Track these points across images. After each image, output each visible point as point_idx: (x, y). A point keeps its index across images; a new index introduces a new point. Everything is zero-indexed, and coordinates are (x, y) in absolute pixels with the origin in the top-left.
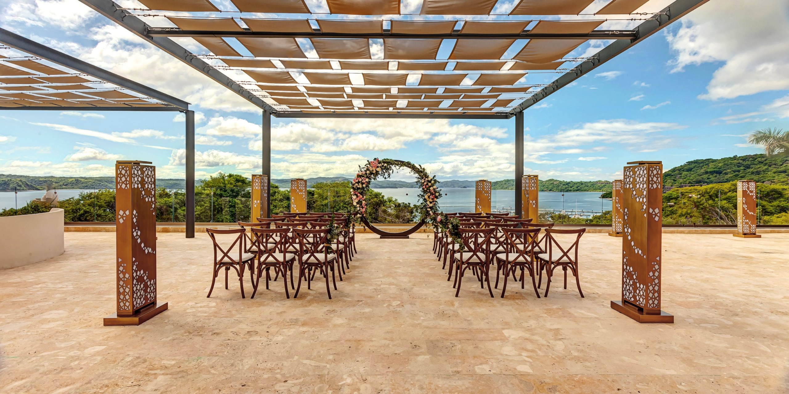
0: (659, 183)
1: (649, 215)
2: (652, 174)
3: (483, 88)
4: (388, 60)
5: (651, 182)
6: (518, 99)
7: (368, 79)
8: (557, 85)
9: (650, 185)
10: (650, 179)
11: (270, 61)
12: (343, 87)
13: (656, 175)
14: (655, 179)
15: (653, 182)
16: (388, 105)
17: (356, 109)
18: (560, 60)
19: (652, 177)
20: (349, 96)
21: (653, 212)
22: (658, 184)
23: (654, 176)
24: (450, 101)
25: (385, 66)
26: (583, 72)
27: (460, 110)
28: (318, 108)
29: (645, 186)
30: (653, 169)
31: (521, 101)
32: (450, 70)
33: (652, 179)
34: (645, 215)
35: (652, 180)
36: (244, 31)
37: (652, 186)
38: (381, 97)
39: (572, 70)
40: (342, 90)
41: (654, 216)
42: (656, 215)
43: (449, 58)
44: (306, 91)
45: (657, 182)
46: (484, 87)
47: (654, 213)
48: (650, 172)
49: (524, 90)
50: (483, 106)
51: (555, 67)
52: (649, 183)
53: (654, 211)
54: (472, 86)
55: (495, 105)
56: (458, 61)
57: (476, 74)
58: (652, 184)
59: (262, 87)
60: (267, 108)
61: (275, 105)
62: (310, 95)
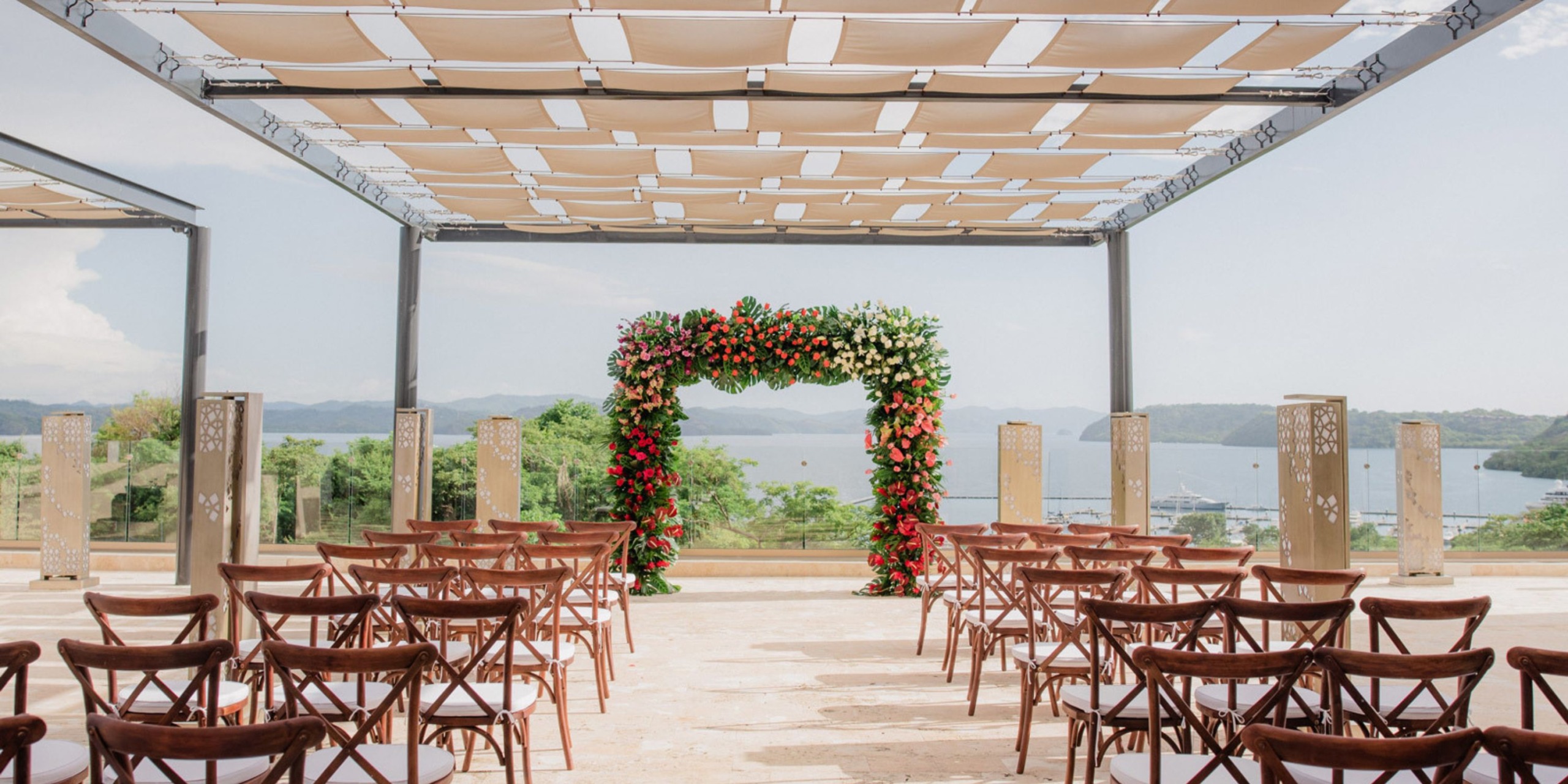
0: (1334, 442)
1: (1318, 510)
2: (1320, 424)
3: (1008, 182)
4: (756, 130)
5: (1318, 441)
6: (1106, 203)
7: (699, 163)
8: (1193, 179)
9: (1317, 447)
10: (1317, 434)
11: (463, 130)
12: (636, 177)
13: (1327, 424)
14: (1326, 434)
15: (1323, 441)
17: (662, 224)
19: (1320, 429)
20: (646, 195)
21: (1324, 504)
22: (1332, 444)
23: (1324, 427)
25: (750, 139)
27: (953, 225)
29: (1308, 448)
30: (1322, 412)
32: (912, 145)
33: (1320, 433)
34: (1310, 510)
35: (1320, 437)
36: (427, 86)
37: (1321, 449)
38: (735, 197)
40: (633, 182)
41: (1326, 512)
42: (1330, 509)
43: (908, 129)
44: (536, 184)
45: (1331, 439)
47: (1326, 506)
48: (1316, 419)
50: (1015, 217)
51: (1176, 143)
52: (1314, 443)
53: (1326, 501)
54: (976, 178)
55: (1046, 215)
56: (931, 133)
58: (1320, 445)
59: (419, 179)
60: (414, 221)
61: (439, 212)
62: (541, 195)
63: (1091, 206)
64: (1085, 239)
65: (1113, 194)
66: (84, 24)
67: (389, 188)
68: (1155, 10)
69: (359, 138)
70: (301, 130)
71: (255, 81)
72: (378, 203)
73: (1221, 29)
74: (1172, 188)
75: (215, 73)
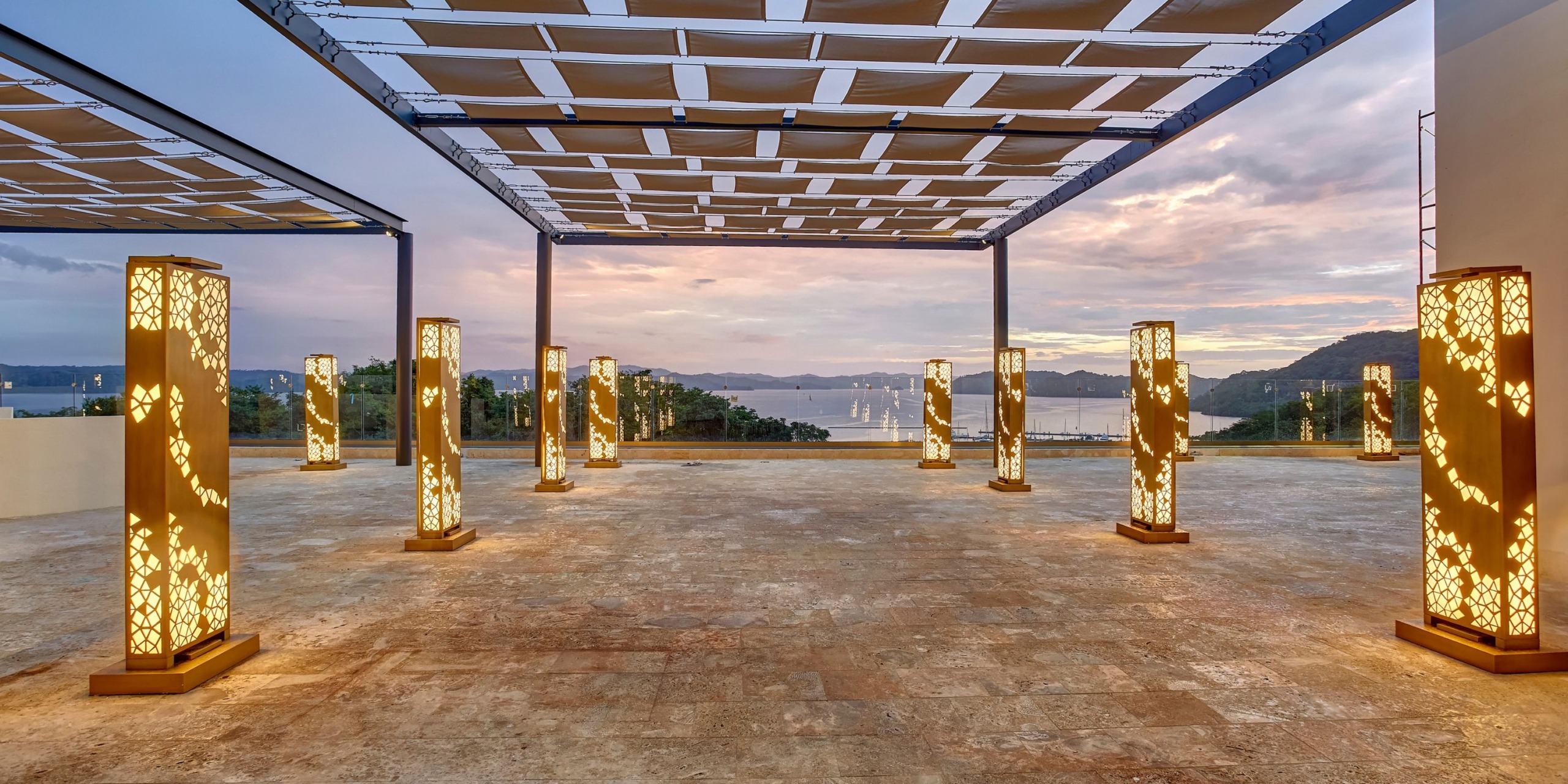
3: (936, 201)
4: (781, 159)
6: (995, 219)
7: (741, 185)
8: (1056, 199)
11: (587, 157)
12: (696, 196)
16: (765, 224)
17: (708, 231)
18: (1056, 164)
20: (702, 209)
24: (881, 220)
25: (776, 167)
26: (1093, 182)
27: (896, 233)
28: (639, 227)
31: (1002, 221)
32: (882, 173)
36: (567, 119)
38: (760, 211)
39: (1076, 177)
40: (695, 199)
43: (882, 158)
44: (629, 201)
46: (937, 198)
49: (1006, 204)
50: (936, 228)
51: (1050, 171)
54: (918, 197)
55: (956, 227)
56: (896, 161)
57: (925, 180)
59: (553, 195)
60: (546, 229)
61: (562, 223)
62: (633, 208)
63: (983, 220)
64: (975, 245)
65: (1002, 211)
66: (333, 60)
67: (531, 203)
68: (1065, 63)
69: (517, 161)
70: (476, 156)
71: (449, 115)
72: (524, 214)
73: (1103, 80)
74: (1041, 206)
75: (423, 108)
